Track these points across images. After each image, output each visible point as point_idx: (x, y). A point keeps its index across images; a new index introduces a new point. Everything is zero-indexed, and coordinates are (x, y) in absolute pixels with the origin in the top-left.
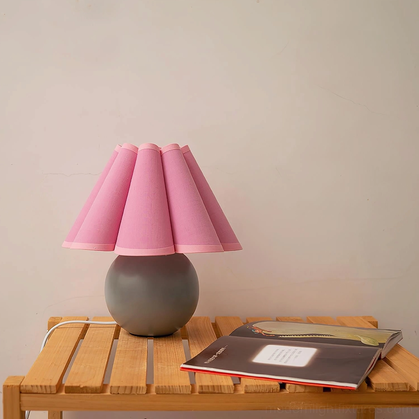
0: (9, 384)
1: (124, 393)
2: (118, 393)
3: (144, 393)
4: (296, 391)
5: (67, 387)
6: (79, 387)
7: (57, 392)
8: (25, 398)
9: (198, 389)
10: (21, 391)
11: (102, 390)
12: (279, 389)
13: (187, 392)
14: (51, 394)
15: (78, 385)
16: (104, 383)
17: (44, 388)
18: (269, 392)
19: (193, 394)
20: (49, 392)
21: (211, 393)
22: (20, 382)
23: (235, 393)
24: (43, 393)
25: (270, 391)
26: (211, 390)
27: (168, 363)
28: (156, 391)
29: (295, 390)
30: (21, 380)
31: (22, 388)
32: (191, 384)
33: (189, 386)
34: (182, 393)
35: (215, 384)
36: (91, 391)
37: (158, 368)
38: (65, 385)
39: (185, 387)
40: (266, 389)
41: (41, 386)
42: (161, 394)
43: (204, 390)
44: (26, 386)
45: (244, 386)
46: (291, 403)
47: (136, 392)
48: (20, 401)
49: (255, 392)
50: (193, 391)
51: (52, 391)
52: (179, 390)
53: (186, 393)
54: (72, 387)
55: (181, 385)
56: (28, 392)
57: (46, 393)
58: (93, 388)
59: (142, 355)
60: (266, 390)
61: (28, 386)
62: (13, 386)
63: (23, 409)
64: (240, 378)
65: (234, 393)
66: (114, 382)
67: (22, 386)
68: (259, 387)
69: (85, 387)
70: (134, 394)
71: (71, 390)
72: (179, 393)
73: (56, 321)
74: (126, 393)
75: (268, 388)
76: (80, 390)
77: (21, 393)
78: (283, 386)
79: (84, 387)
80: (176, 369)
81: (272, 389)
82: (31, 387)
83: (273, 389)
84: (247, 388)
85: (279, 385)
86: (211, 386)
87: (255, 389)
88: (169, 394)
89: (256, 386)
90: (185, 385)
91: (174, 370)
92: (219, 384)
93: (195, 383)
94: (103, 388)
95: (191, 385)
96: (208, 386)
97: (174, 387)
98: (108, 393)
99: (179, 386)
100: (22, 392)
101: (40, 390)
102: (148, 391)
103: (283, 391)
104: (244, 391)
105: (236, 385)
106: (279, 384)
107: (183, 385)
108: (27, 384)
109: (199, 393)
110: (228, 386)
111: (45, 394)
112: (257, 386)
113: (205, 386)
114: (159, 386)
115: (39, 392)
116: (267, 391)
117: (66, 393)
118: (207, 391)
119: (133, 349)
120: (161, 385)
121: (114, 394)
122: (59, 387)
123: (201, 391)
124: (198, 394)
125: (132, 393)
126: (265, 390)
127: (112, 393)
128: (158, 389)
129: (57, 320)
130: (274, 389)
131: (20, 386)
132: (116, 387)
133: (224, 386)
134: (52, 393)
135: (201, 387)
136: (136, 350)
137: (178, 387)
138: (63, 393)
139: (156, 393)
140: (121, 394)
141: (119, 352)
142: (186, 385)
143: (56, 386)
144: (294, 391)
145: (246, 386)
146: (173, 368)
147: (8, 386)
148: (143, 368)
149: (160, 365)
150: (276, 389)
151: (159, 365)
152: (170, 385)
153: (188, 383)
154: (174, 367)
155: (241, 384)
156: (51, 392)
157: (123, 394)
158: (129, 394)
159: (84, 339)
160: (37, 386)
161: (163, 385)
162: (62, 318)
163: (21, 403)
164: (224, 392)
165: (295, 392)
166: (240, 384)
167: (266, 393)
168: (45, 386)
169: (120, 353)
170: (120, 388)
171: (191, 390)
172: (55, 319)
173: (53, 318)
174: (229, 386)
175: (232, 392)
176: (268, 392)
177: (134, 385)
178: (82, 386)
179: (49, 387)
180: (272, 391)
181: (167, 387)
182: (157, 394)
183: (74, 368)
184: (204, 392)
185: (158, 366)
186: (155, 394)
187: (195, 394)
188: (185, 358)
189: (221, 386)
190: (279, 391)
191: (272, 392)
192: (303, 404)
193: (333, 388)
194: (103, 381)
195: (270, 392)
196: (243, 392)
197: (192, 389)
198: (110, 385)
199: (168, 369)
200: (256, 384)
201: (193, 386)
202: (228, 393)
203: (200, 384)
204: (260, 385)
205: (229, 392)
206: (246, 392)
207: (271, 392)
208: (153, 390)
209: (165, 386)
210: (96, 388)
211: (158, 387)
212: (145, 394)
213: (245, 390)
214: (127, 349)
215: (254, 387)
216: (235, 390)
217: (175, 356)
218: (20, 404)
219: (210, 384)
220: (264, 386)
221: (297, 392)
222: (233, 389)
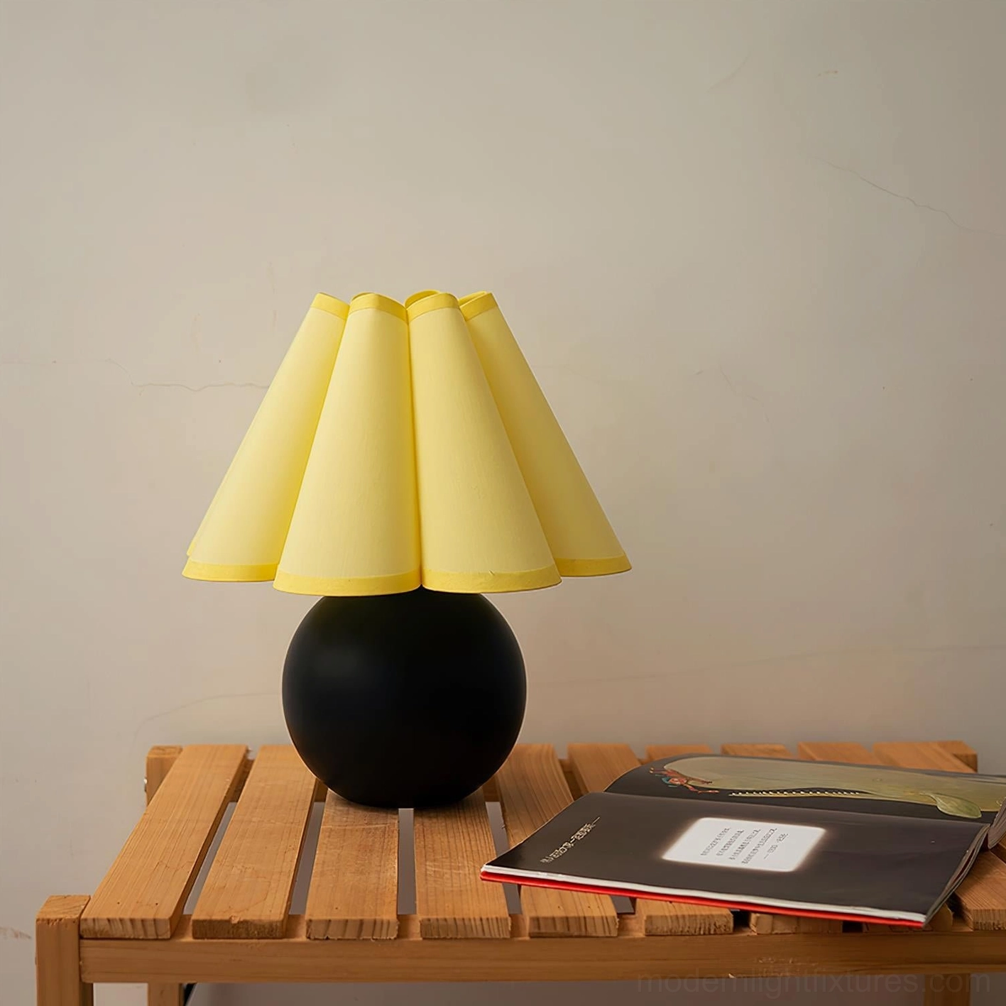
0: (52, 917)
1: (340, 937)
2: (327, 939)
3: (392, 938)
4: (776, 931)
5: (196, 922)
6: (229, 921)
7: (173, 936)
8: (92, 950)
9: (527, 926)
10: (81, 933)
11: (287, 930)
12: (731, 925)
13: (500, 935)
14: (157, 939)
15: (227, 918)
16: (290, 913)
17: (139, 925)
18: (707, 932)
19: (516, 939)
20: (151, 935)
21: (561, 937)
22: (80, 911)
23: (621, 937)
24: (136, 937)
25: (709, 930)
26: (560, 929)
27: (451, 862)
28: (421, 932)
29: (773, 930)
30: (83, 907)
31: (83, 926)
32: (510, 915)
33: (506, 919)
34: (488, 936)
35: (572, 914)
36: (258, 934)
37: (426, 875)
38: (194, 917)
39: (495, 921)
40: (698, 926)
41: (132, 921)
42: (435, 939)
43: (543, 930)
44: (94, 920)
45: (645, 918)
46: (761, 961)
47: (373, 935)
48: (80, 959)
49: (673, 934)
50: (515, 930)
51: (159, 933)
52: (480, 928)
53: (498, 936)
54: (211, 922)
55: (484, 917)
56: (99, 936)
57: (145, 937)
58: (264, 926)
59: (386, 841)
60: (700, 928)
61: (98, 919)
62: (61, 920)
63: (87, 978)
64: (633, 901)
65: (618, 935)
66: (316, 909)
67: (86, 920)
68: (681, 921)
69: (244, 923)
70: (366, 940)
71: (208, 929)
72: (481, 935)
73: (167, 756)
74: (346, 937)
75: (705, 923)
76: (231, 932)
77: (81, 937)
78: (741, 918)
79: (239, 922)
80: (472, 877)
81: (715, 925)
82: (107, 922)
83: (717, 924)
84: (651, 923)
85: (732, 915)
86: (562, 918)
87: (670, 927)
88: (456, 939)
89: (674, 918)
90: (494, 916)
91: (468, 880)
92: (581, 915)
93: (521, 913)
94: (289, 924)
95: (509, 918)
96: (553, 919)
97: (467, 922)
98: (302, 938)
99: (481, 920)
100: (85, 937)
101: (130, 932)
102: (402, 932)
103: (743, 932)
104: (644, 932)
105: (624, 916)
106: (732, 912)
107: (489, 916)
108: (96, 917)
109: (531, 937)
110: (604, 919)
111: (143, 940)
112: (677, 917)
113: (546, 919)
114: (429, 920)
115: (127, 937)
116: (702, 932)
117: (195, 937)
118: (551, 930)
119: (363, 827)
120: (435, 917)
121: (315, 939)
122: (178, 921)
123: (536, 930)
124: (527, 938)
125: (361, 938)
126: (697, 929)
127: (312, 937)
128: (426, 926)
129: (169, 754)
130: (720, 927)
131: (79, 922)
132: (320, 921)
133: (593, 918)
134: (160, 937)
135: (536, 921)
136: (370, 829)
137: (478, 922)
138: (189, 939)
139: (421, 936)
140: (334, 940)
141: (327, 834)
142: (498, 916)
143: (171, 919)
144: (769, 931)
145: (650, 918)
146: (465, 875)
147: (49, 921)
148: (389, 874)
149: (429, 866)
150: (725, 926)
151: (428, 868)
152: (457, 917)
153: (503, 912)
154: (467, 872)
155: (637, 915)
156: (157, 935)
157: (339, 939)
158: (355, 940)
159: (237, 801)
160: (121, 920)
161: (440, 917)
162: (181, 750)
163: (81, 963)
164: (594, 935)
165: (771, 934)
166: (634, 914)
167: (700, 934)
168: (143, 921)
169: (329, 837)
170: (332, 924)
171: (510, 929)
172: (161, 751)
173: (158, 748)
174: (607, 918)
175: (614, 934)
176: (704, 934)
177: (368, 916)
178: (235, 921)
179: (153, 923)
180: (715, 930)
181: (451, 922)
182: (424, 939)
183: (214, 875)
184: (546, 933)
185: (425, 870)
186: (421, 939)
187: (520, 939)
188: (494, 848)
189: (585, 918)
190: (732, 931)
191: (715, 934)
192: (792, 962)
193: (866, 923)
194: (288, 907)
195: (710, 934)
196: (641, 935)
197: (512, 927)
198: (307, 917)
199: (451, 876)
200: (672, 914)
201: (515, 917)
202: (603, 937)
203: (533, 914)
204: (684, 917)
205: (608, 934)
206: (649, 934)
207: (712, 932)
208: (415, 929)
209: (446, 920)
210: (271, 924)
211: (427, 922)
212: (395, 939)
213: (646, 929)
214: (347, 828)
215: (670, 920)
216: (622, 929)
217: (468, 844)
218: (80, 967)
219: (559, 913)
220: (693, 917)
221: (777, 934)
222: (617, 927)
